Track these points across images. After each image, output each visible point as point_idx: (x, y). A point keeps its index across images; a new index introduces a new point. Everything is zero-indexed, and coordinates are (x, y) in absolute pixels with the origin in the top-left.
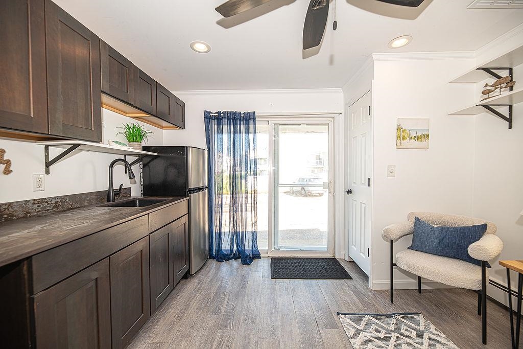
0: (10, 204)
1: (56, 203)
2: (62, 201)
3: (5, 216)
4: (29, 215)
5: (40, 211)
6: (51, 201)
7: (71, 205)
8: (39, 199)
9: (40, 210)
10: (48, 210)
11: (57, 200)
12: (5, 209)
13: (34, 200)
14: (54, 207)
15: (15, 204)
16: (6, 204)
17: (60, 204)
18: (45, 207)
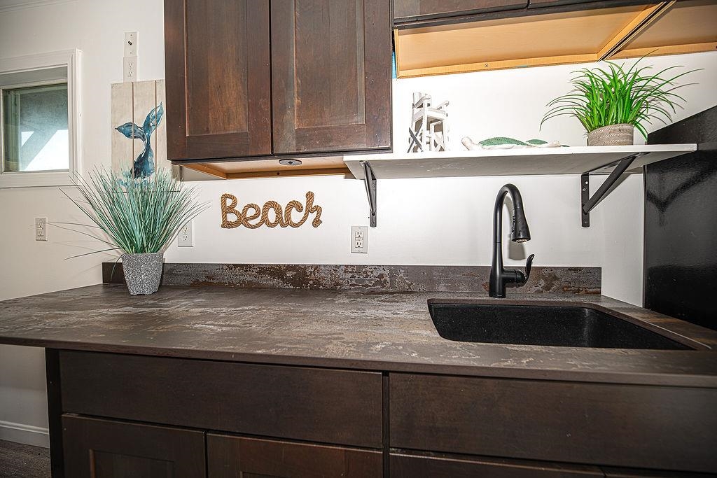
0: (317, 267)
1: (381, 276)
2: (392, 276)
3: (311, 282)
4: (339, 287)
5: (353, 285)
6: (372, 272)
7: (409, 285)
8: (354, 266)
9: (354, 282)
10: (367, 286)
11: (382, 272)
12: (311, 272)
13: (347, 266)
14: (377, 283)
15: (322, 268)
16: (312, 266)
17: (388, 279)
18: (363, 280)
